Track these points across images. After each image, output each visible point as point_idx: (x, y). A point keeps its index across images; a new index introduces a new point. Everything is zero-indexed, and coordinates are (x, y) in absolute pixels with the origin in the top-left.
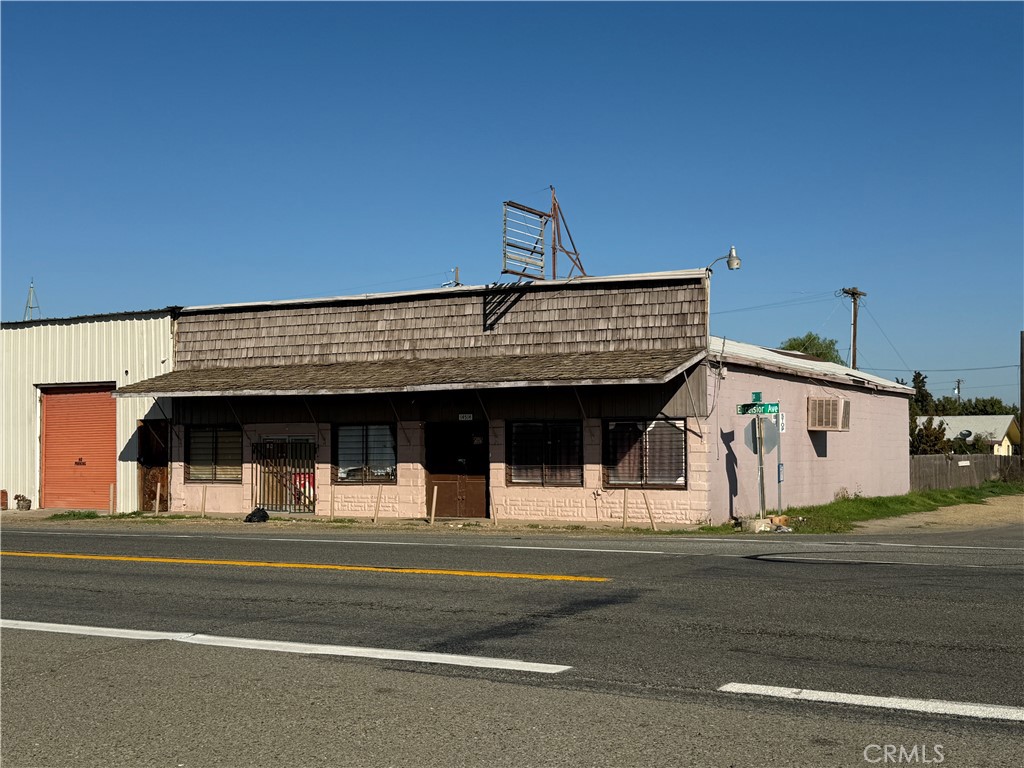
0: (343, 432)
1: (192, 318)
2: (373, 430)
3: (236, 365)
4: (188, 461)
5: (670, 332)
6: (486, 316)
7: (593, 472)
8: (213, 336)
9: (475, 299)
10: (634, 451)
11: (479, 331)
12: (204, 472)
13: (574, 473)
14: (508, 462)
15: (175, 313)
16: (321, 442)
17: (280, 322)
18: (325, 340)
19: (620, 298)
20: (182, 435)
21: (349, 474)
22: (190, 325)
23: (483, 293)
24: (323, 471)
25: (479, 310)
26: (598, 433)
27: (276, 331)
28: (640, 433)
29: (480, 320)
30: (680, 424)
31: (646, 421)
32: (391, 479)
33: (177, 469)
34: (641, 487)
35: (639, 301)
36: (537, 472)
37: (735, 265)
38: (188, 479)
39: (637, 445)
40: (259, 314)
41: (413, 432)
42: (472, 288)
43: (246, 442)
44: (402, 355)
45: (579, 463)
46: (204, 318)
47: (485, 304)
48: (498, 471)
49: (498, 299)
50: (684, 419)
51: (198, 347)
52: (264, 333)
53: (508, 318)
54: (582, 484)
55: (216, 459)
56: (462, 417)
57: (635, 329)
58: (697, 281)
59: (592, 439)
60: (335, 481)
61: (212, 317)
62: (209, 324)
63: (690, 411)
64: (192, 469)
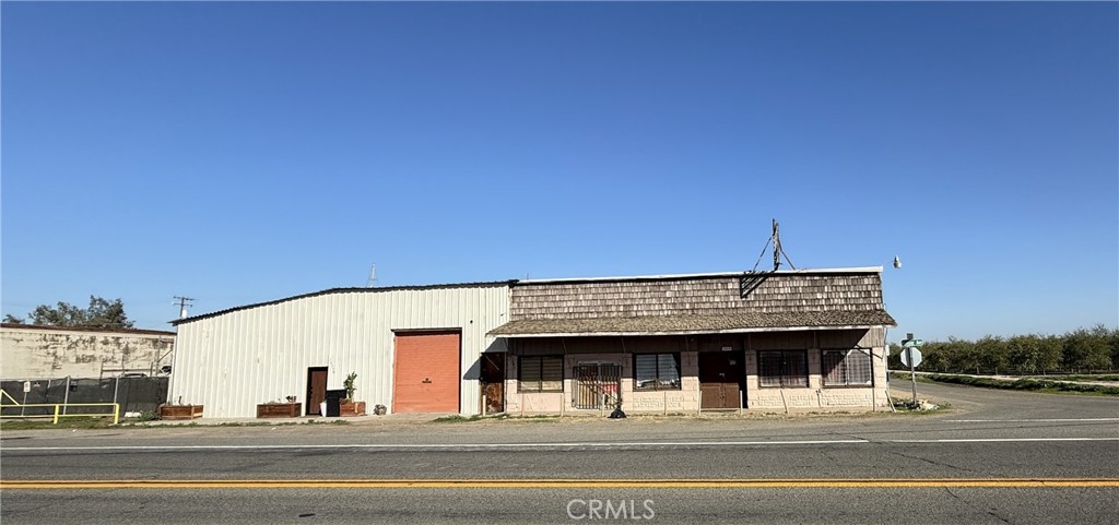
0: (639, 358)
1: (525, 288)
2: (661, 357)
3: (560, 317)
4: (520, 379)
5: (861, 301)
6: (741, 290)
7: (815, 379)
8: (541, 299)
9: (734, 280)
10: (840, 367)
11: (738, 298)
12: (534, 385)
13: (801, 381)
14: (759, 375)
15: (512, 284)
16: (624, 365)
17: (593, 291)
18: (629, 302)
19: (829, 281)
20: (516, 362)
21: (643, 385)
22: (522, 292)
23: (740, 277)
24: (627, 383)
25: (737, 286)
26: (818, 356)
27: (591, 297)
28: (843, 357)
29: (738, 292)
30: (867, 351)
31: (847, 350)
32: (677, 386)
33: (511, 385)
34: (845, 387)
35: (841, 284)
36: (777, 380)
37: (900, 265)
38: (519, 390)
39: (840, 363)
40: (577, 286)
41: (691, 358)
42: (734, 273)
43: (566, 366)
44: (685, 312)
45: (806, 374)
46: (535, 287)
47: (741, 283)
48: (752, 381)
49: (749, 281)
50: (871, 349)
51: (529, 305)
52: (581, 297)
53: (758, 291)
54: (808, 386)
55: (541, 377)
56: (723, 349)
57: (839, 299)
58: (876, 273)
59: (814, 360)
60: (635, 389)
61: (540, 287)
62: (538, 291)
63: (875, 344)
64: (523, 384)
